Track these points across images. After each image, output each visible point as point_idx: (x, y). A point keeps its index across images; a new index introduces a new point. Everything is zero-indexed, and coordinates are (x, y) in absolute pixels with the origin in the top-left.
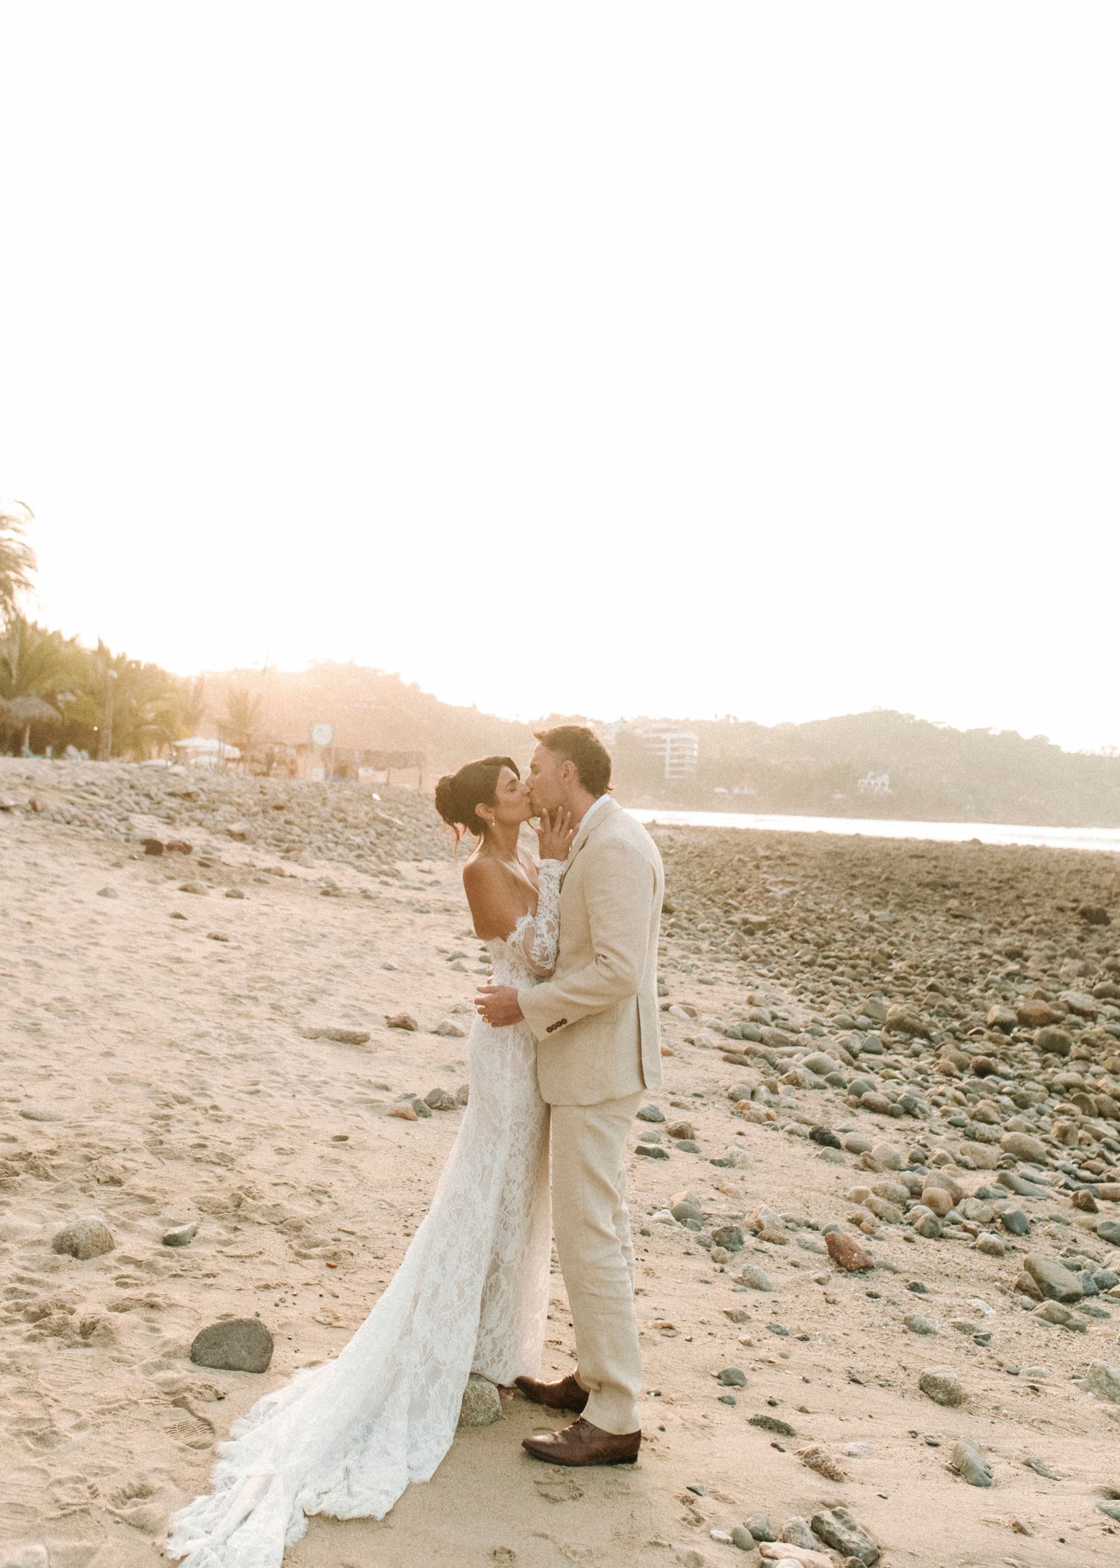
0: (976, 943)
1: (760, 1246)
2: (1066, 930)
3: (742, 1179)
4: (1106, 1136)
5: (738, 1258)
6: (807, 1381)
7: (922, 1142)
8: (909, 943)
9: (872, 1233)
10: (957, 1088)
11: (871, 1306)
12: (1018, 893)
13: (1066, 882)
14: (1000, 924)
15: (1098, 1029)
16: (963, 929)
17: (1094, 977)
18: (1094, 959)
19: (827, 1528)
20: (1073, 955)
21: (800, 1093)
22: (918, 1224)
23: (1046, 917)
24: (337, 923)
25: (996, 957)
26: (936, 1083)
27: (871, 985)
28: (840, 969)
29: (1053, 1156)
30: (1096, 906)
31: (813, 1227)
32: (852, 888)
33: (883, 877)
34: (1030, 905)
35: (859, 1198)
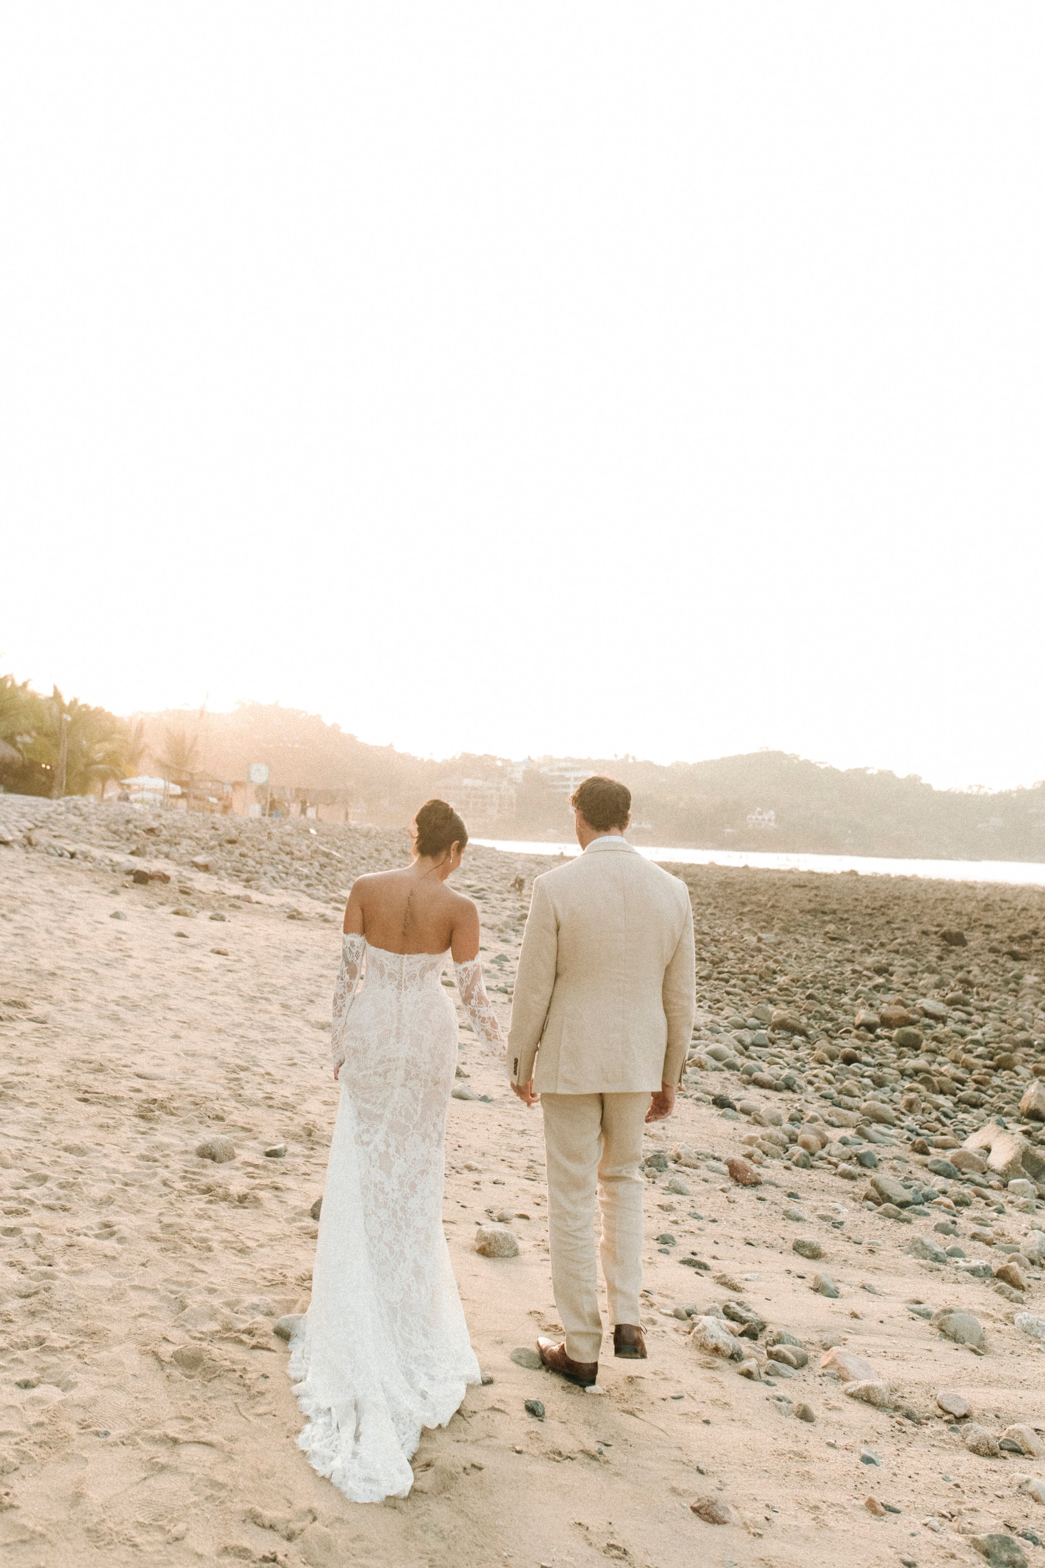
0: (849, 961)
1: (680, 1169)
2: (928, 951)
3: (664, 1128)
4: (944, 1106)
5: (664, 1175)
6: (717, 1243)
7: (799, 1108)
8: (792, 961)
9: (760, 1163)
10: (828, 1072)
11: (760, 1205)
12: (888, 919)
13: (933, 909)
14: (871, 946)
15: (947, 1029)
16: (839, 949)
17: (946, 988)
18: (950, 974)
19: (732, 1310)
20: (932, 971)
21: (704, 1073)
22: (794, 1159)
23: (911, 939)
24: (310, 942)
25: (865, 973)
26: (811, 1069)
27: (759, 995)
28: (732, 982)
29: (900, 1120)
30: (955, 930)
31: (718, 1159)
32: (741, 914)
33: (769, 904)
34: (899, 929)
35: (751, 1141)
